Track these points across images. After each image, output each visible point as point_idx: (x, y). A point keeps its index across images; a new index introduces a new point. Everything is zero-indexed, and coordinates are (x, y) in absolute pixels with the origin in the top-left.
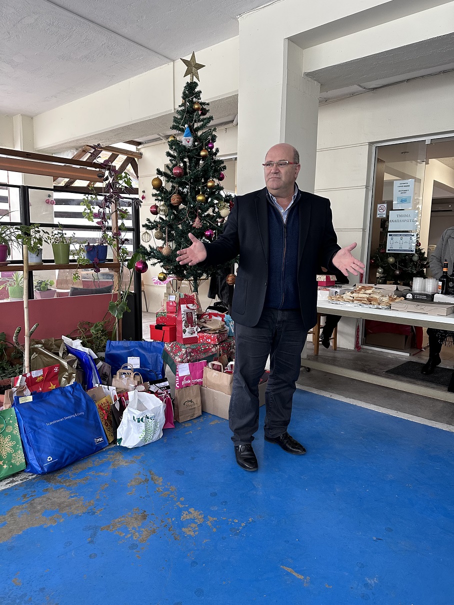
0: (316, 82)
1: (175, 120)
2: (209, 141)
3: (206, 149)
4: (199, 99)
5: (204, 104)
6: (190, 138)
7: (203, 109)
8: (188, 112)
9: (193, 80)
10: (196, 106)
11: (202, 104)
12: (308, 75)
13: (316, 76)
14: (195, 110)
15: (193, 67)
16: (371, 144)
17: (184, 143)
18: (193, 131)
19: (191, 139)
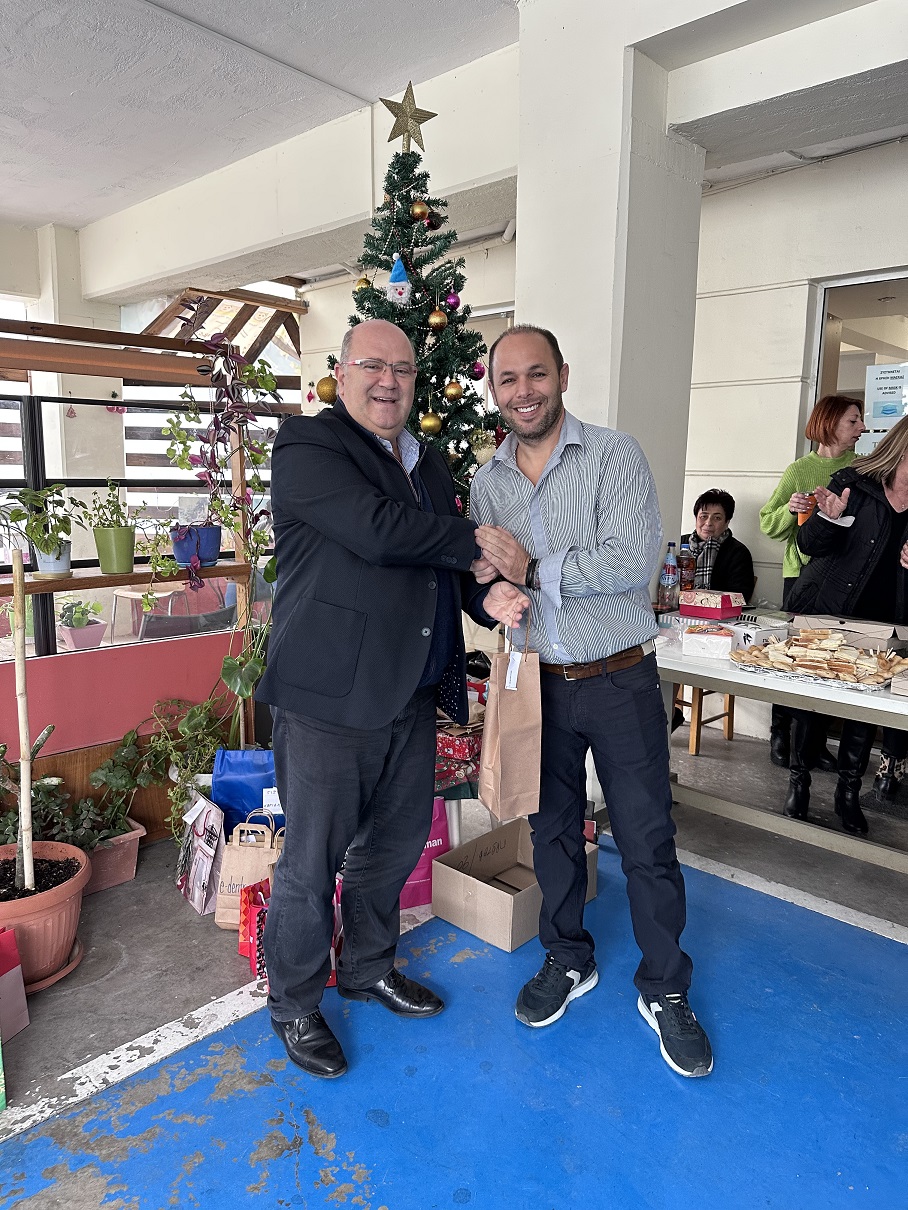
0: (696, 146)
1: (370, 242)
2: (449, 290)
3: (441, 307)
4: (423, 192)
5: (436, 202)
6: (403, 283)
7: (433, 215)
8: (399, 223)
9: (409, 149)
10: (418, 210)
11: (429, 203)
12: (679, 129)
13: (698, 132)
14: (415, 219)
15: (408, 117)
16: (814, 282)
17: (390, 297)
18: (411, 266)
19: (408, 286)
